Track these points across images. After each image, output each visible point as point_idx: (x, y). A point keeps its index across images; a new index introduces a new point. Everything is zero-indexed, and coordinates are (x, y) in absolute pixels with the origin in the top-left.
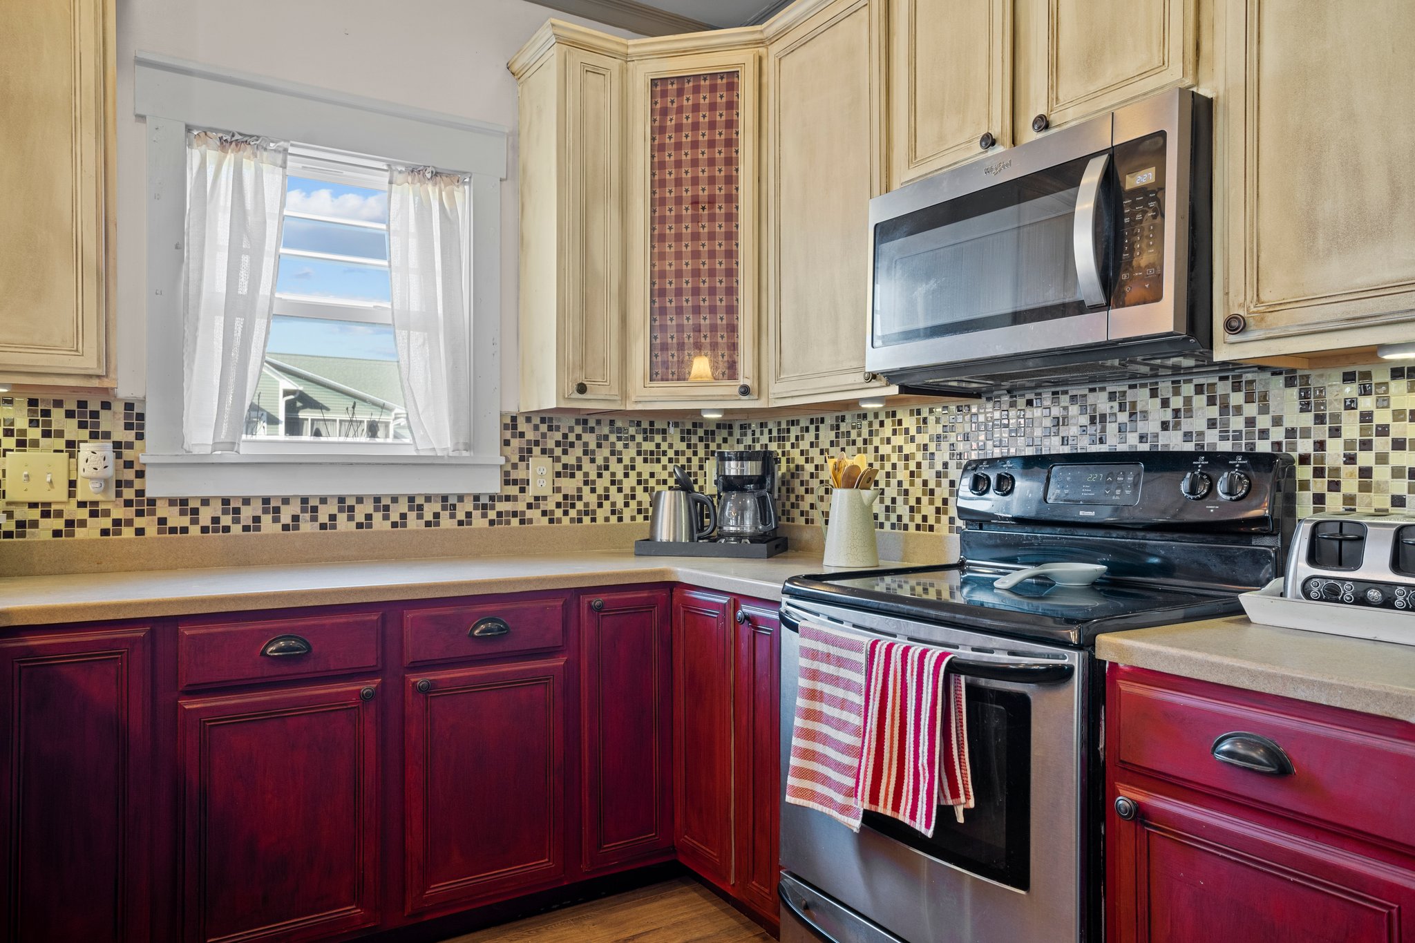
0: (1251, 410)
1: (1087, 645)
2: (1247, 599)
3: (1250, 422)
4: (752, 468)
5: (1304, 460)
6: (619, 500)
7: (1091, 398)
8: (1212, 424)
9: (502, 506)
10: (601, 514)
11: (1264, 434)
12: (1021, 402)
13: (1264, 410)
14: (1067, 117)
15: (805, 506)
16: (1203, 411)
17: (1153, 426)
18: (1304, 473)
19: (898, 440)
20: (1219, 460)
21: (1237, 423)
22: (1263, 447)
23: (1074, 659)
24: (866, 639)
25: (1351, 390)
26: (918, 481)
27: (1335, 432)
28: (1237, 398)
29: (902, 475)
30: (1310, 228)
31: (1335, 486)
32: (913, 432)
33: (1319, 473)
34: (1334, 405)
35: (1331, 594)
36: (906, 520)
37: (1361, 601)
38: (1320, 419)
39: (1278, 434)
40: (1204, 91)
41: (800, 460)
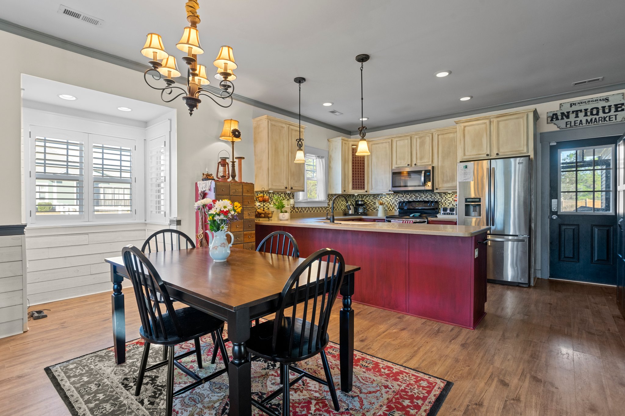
0: (434, 196)
1: (427, 219)
2: (437, 215)
3: (434, 198)
4: (362, 203)
5: (440, 202)
6: (339, 207)
7: (416, 194)
8: (430, 198)
9: (327, 209)
10: (337, 210)
11: (436, 199)
12: (406, 194)
13: (436, 196)
14: (418, 164)
15: (367, 208)
16: (429, 196)
17: (423, 198)
18: (440, 203)
19: (386, 199)
20: (432, 202)
21: (433, 198)
22: (436, 200)
23: (426, 220)
24: (402, 221)
25: (444, 195)
26: (389, 204)
27: (443, 199)
28: (433, 195)
29: (386, 203)
30: (443, 181)
31: (443, 204)
32: (388, 197)
33: (441, 203)
34: (443, 196)
35: (445, 214)
36: (387, 210)
37: (447, 214)
38: (441, 198)
39: (437, 199)
40: (433, 165)
41: (367, 201)
